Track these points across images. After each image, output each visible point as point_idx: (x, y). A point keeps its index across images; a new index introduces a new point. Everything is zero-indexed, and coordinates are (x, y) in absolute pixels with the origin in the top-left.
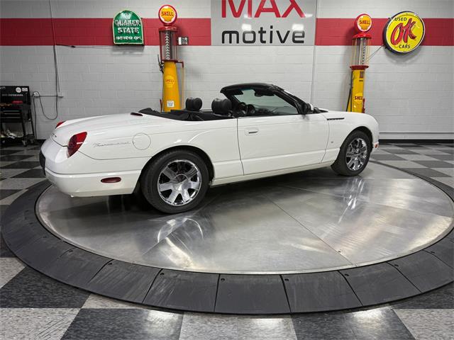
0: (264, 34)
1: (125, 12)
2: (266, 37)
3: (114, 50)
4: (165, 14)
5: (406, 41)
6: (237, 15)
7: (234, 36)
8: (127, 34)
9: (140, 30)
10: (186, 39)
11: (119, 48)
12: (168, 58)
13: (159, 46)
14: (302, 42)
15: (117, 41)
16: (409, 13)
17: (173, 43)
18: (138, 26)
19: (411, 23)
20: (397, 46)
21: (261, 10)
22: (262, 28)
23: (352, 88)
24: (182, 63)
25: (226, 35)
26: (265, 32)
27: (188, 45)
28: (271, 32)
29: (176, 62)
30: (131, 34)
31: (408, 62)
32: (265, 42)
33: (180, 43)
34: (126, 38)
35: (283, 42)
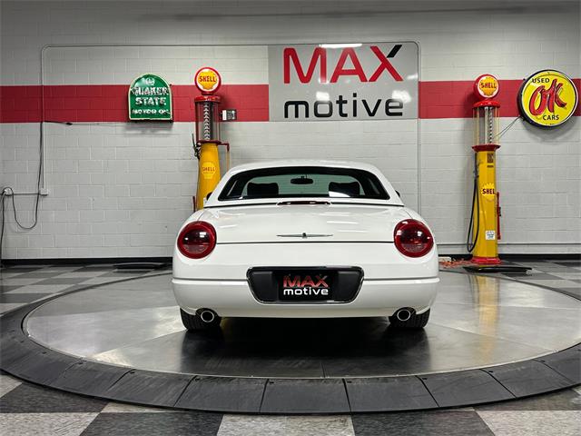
0: (344, 105)
1: (146, 77)
2: (348, 108)
3: (128, 129)
4: (204, 79)
5: (552, 110)
6: (305, 79)
7: (302, 108)
8: (149, 106)
9: (168, 101)
10: (233, 112)
11: (136, 125)
12: (207, 139)
13: (194, 123)
14: (400, 114)
15: (133, 115)
16: (551, 72)
17: (215, 117)
18: (166, 96)
19: (556, 86)
20: (539, 117)
21: (339, 72)
22: (341, 97)
23: (477, 177)
24: (228, 145)
25: (290, 106)
26: (346, 102)
27: (236, 120)
28: (355, 102)
29: (218, 143)
30: (155, 107)
31: (559, 139)
32: (346, 115)
33: (225, 118)
34: (147, 111)
35: (372, 114)
